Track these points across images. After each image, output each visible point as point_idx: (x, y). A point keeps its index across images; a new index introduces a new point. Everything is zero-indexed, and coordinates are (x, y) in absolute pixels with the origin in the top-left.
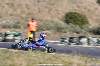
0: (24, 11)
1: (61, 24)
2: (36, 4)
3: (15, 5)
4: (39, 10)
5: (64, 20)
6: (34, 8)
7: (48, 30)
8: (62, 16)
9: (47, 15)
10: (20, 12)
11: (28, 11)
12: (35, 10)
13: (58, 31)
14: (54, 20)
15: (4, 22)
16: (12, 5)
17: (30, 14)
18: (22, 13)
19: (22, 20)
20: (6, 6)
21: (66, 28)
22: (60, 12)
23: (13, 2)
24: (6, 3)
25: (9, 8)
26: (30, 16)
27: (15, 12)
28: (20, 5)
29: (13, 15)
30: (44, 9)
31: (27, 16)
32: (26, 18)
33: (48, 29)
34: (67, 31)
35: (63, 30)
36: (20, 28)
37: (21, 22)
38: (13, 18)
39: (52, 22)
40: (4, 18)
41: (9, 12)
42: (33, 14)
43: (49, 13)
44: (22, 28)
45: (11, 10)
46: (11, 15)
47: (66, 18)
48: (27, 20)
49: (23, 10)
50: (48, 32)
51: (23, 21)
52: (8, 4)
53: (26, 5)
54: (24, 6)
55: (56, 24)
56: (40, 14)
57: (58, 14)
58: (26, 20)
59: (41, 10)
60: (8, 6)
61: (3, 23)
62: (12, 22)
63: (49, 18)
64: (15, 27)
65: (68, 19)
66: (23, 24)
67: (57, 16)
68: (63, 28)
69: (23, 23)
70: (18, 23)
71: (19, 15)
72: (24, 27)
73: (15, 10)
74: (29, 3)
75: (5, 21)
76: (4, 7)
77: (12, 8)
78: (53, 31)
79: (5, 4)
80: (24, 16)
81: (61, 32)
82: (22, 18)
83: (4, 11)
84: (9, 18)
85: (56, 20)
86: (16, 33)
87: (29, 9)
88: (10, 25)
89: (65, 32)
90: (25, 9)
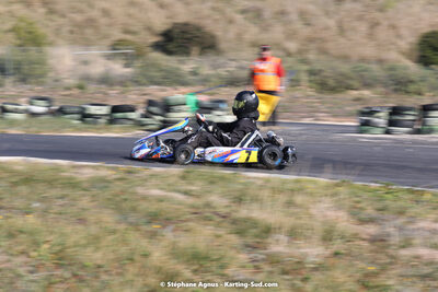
0: (295, 32)
1: (406, 68)
2: (332, 8)
3: (267, 14)
4: (339, 27)
5: (416, 54)
6: (324, 20)
7: (368, 89)
8: (411, 43)
9: (365, 41)
10: (281, 36)
11: (306, 31)
12: (327, 28)
13: (396, 90)
14: (384, 55)
15: (232, 67)
16: (258, 13)
17: (311, 40)
18: (288, 37)
19: (289, 59)
20: (239, 18)
21: (421, 81)
22: (404, 32)
23: (259, 4)
24: (240, 8)
25: (249, 24)
26: (312, 46)
28: (283, 13)
30: (356, 24)
31: (305, 47)
32: (300, 52)
33: (367, 85)
34: (424, 89)
35: (412, 87)
39: (380, 61)
40: (231, 55)
41: (247, 37)
42: (323, 40)
43: (371, 36)
45: (254, 29)
47: (422, 50)
50: (366, 93)
52: (243, 12)
53: (302, 14)
54: (294, 17)
55: (392, 69)
56: (342, 40)
57: (399, 36)
60: (245, 18)
61: (227, 71)
63: (369, 51)
65: (429, 53)
67: (393, 44)
68: (411, 82)
72: (292, 80)
73: (265, 29)
74: (311, 8)
75: (234, 64)
76: (231, 22)
78: (383, 89)
79: (237, 12)
80: (292, 46)
81: (407, 92)
82: (289, 54)
83: (231, 34)
85: (393, 56)
87: (309, 25)
89: (420, 94)
90: (299, 25)
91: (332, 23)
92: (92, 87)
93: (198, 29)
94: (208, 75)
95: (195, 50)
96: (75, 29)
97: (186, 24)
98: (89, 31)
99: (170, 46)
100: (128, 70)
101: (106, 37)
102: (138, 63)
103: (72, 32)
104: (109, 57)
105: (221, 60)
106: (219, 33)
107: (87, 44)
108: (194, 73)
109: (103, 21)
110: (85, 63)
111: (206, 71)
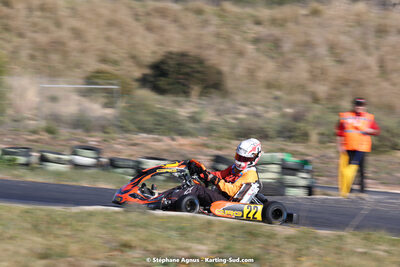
0: (324, 71)
2: (372, 42)
3: (287, 46)
4: (381, 67)
6: (361, 57)
10: (305, 75)
11: (336, 71)
12: (367, 67)
15: (242, 114)
16: (276, 43)
17: (345, 83)
18: (314, 78)
19: (316, 106)
20: (250, 48)
23: (276, 32)
24: (251, 36)
25: (263, 58)
26: (345, 90)
27: (285, 75)
28: (308, 45)
29: (279, 88)
31: (333, 92)
32: (330, 98)
36: (305, 137)
37: (310, 116)
38: (276, 98)
40: (241, 98)
41: (262, 75)
42: (360, 83)
44: (314, 137)
45: (271, 65)
46: (270, 85)
48: (333, 108)
49: (318, 68)
51: (316, 110)
52: (256, 41)
53: (332, 48)
54: (322, 50)
56: (385, 85)
58: (330, 106)
59: (390, 65)
60: (258, 50)
61: (236, 119)
62: (273, 114)
64: (287, 134)
66: (318, 124)
69: (318, 117)
70: (297, 118)
71: (302, 88)
72: (321, 135)
73: (286, 65)
74: (343, 39)
75: (245, 109)
76: (241, 54)
77: (273, 58)
79: (246, 40)
80: (322, 89)
82: (316, 100)
83: (241, 70)
84: (262, 96)
86: (291, 160)
87: (341, 62)
88: (266, 126)
90: (328, 62)
91: (372, 61)
92: (65, 132)
93: (201, 62)
94: (211, 123)
95: (196, 90)
96: (37, 54)
97: (183, 55)
98: (55, 58)
99: (162, 82)
100: (109, 111)
101: (78, 66)
102: (121, 104)
103: (32, 57)
104: (85, 93)
105: (229, 104)
106: (225, 69)
107: (53, 74)
108: (194, 119)
109: (74, 44)
110: (54, 99)
111: (209, 117)
